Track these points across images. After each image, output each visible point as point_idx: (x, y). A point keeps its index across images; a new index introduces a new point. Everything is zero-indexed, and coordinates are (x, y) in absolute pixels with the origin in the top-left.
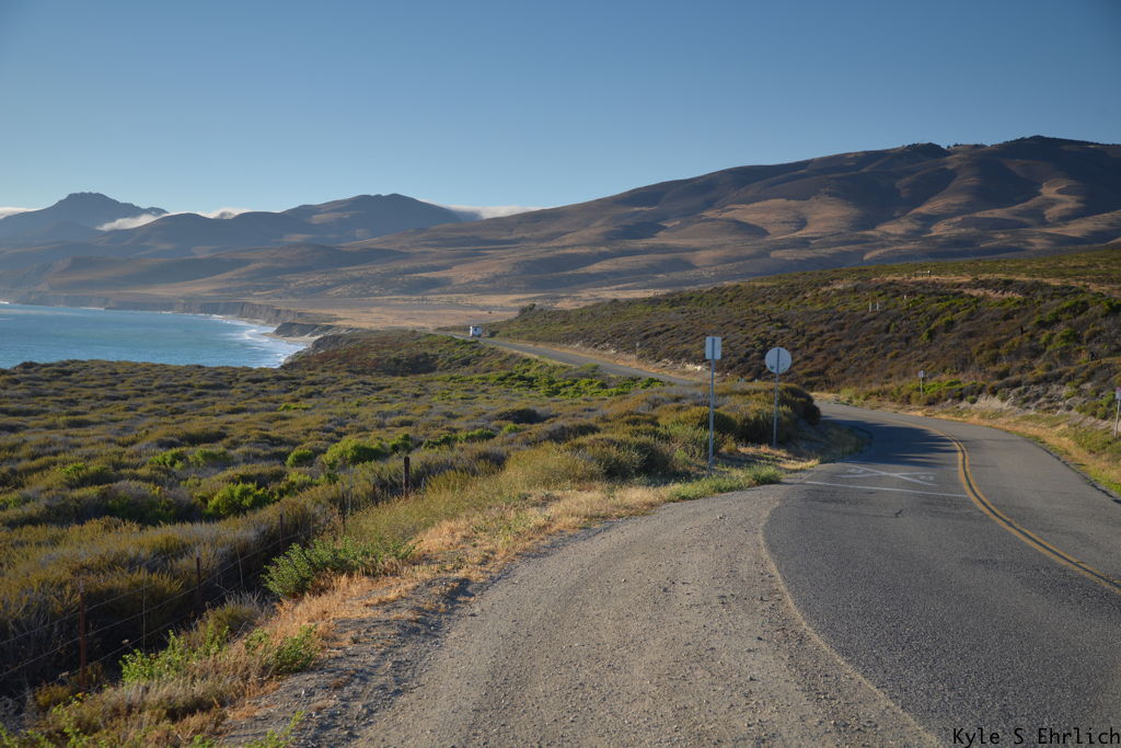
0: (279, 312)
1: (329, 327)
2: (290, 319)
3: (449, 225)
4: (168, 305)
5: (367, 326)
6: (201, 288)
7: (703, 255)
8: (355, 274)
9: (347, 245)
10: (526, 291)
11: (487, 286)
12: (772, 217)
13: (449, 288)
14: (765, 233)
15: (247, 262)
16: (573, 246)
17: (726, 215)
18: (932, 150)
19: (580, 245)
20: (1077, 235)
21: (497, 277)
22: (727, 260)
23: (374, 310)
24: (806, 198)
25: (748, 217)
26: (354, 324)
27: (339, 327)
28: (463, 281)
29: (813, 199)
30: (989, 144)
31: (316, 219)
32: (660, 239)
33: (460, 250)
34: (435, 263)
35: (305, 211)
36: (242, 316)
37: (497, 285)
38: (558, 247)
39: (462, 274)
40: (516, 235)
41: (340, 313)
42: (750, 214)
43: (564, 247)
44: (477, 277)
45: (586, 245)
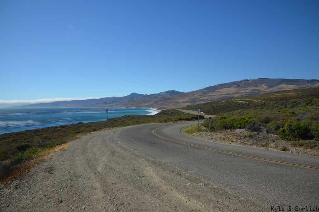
2: (159, 108)
3: (180, 94)
4: (143, 106)
6: (148, 104)
7: (216, 96)
8: (168, 101)
9: (167, 97)
10: (191, 102)
11: (186, 102)
12: (225, 90)
15: (153, 100)
16: (197, 96)
17: (219, 91)
18: (247, 80)
20: (267, 91)
24: (230, 88)
28: (182, 102)
29: (231, 88)
30: (255, 79)
32: (209, 94)
33: (182, 97)
35: (161, 93)
36: (152, 108)
38: (195, 96)
40: (189, 95)
42: (222, 90)
44: (184, 101)
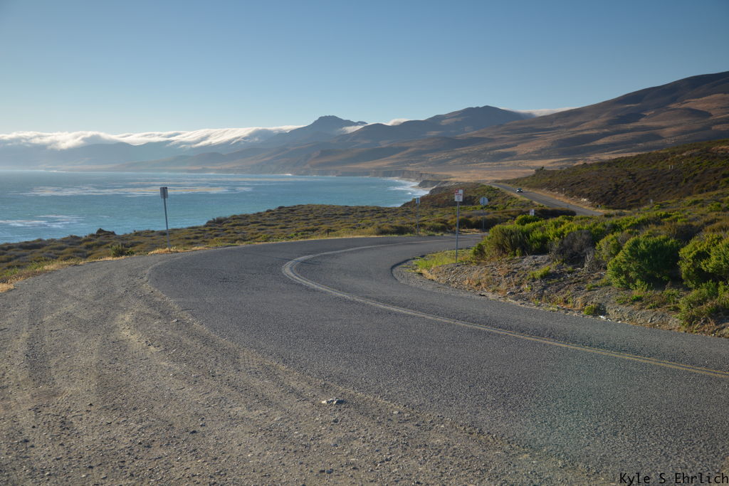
0: (422, 174)
1: (447, 182)
3: (517, 122)
4: (367, 173)
5: (466, 180)
6: (383, 163)
7: (668, 130)
8: (464, 152)
9: (459, 136)
11: (537, 155)
12: (714, 105)
13: (515, 157)
14: (710, 115)
15: (407, 148)
16: (588, 130)
17: (683, 106)
19: (592, 129)
21: (542, 150)
22: (683, 133)
23: (472, 171)
25: (697, 106)
26: (459, 180)
27: (451, 182)
28: (523, 153)
31: (444, 122)
32: (642, 122)
33: (522, 135)
34: (508, 143)
35: (438, 119)
36: (403, 177)
37: (542, 154)
38: (579, 131)
39: (523, 149)
40: (555, 125)
41: (453, 174)
42: (699, 104)
43: (582, 131)
44: (532, 150)
45: (596, 128)
